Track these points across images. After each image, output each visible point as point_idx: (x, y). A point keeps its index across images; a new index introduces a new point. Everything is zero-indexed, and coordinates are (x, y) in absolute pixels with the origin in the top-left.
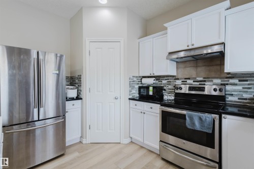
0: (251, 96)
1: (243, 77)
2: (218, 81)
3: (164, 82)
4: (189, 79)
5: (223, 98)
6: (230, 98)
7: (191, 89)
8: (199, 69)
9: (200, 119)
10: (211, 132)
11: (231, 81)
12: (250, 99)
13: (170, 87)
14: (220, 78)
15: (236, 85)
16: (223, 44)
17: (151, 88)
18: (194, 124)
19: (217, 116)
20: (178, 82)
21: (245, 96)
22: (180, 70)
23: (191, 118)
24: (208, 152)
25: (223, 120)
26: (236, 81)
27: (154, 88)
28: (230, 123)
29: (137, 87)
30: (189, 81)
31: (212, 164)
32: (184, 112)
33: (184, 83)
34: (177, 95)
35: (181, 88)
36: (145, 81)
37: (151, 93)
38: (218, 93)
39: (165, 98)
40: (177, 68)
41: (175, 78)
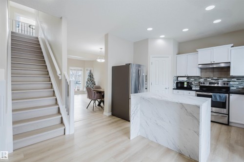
0: (243, 87)
1: (239, 78)
2: (226, 80)
3: (192, 79)
4: (209, 78)
5: (228, 88)
6: (232, 88)
7: (210, 83)
8: (215, 73)
9: (220, 96)
10: (224, 101)
11: (233, 80)
12: (242, 88)
13: (196, 82)
14: (227, 78)
15: (235, 81)
16: (230, 62)
17: (186, 83)
18: (216, 99)
19: (228, 95)
20: (202, 80)
21: (240, 87)
22: (203, 73)
23: (215, 96)
24: (225, 111)
25: (230, 97)
26: (235, 80)
27: (188, 83)
28: (233, 97)
29: (176, 82)
30: (208, 80)
31: (225, 115)
32: (211, 94)
33: (205, 80)
34: (201, 87)
35: (204, 83)
36: (180, 79)
37: (185, 86)
38: (226, 86)
39: (193, 89)
40: (201, 72)
41: (200, 78)
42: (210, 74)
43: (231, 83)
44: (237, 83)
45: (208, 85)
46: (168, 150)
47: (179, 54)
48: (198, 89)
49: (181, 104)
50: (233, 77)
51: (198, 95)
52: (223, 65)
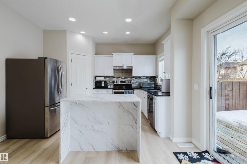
1: (136, 78)
3: (107, 79)
5: (131, 85)
6: (133, 85)
7: (121, 82)
8: (123, 74)
9: (129, 92)
11: (133, 79)
13: (110, 81)
14: (130, 78)
16: (132, 66)
17: (103, 83)
19: (132, 90)
20: (115, 79)
21: (137, 84)
22: (115, 74)
23: (126, 92)
30: (119, 79)
32: (123, 90)
33: (117, 80)
34: (114, 85)
35: (116, 82)
36: (98, 79)
37: (103, 85)
38: (130, 83)
39: (109, 87)
40: (114, 72)
41: (113, 77)
42: (120, 75)
43: (132, 81)
44: (135, 81)
45: (119, 83)
46: (108, 153)
47: (96, 54)
48: (112, 87)
49: (119, 102)
50: (134, 77)
51: (115, 93)
52: (125, 68)
